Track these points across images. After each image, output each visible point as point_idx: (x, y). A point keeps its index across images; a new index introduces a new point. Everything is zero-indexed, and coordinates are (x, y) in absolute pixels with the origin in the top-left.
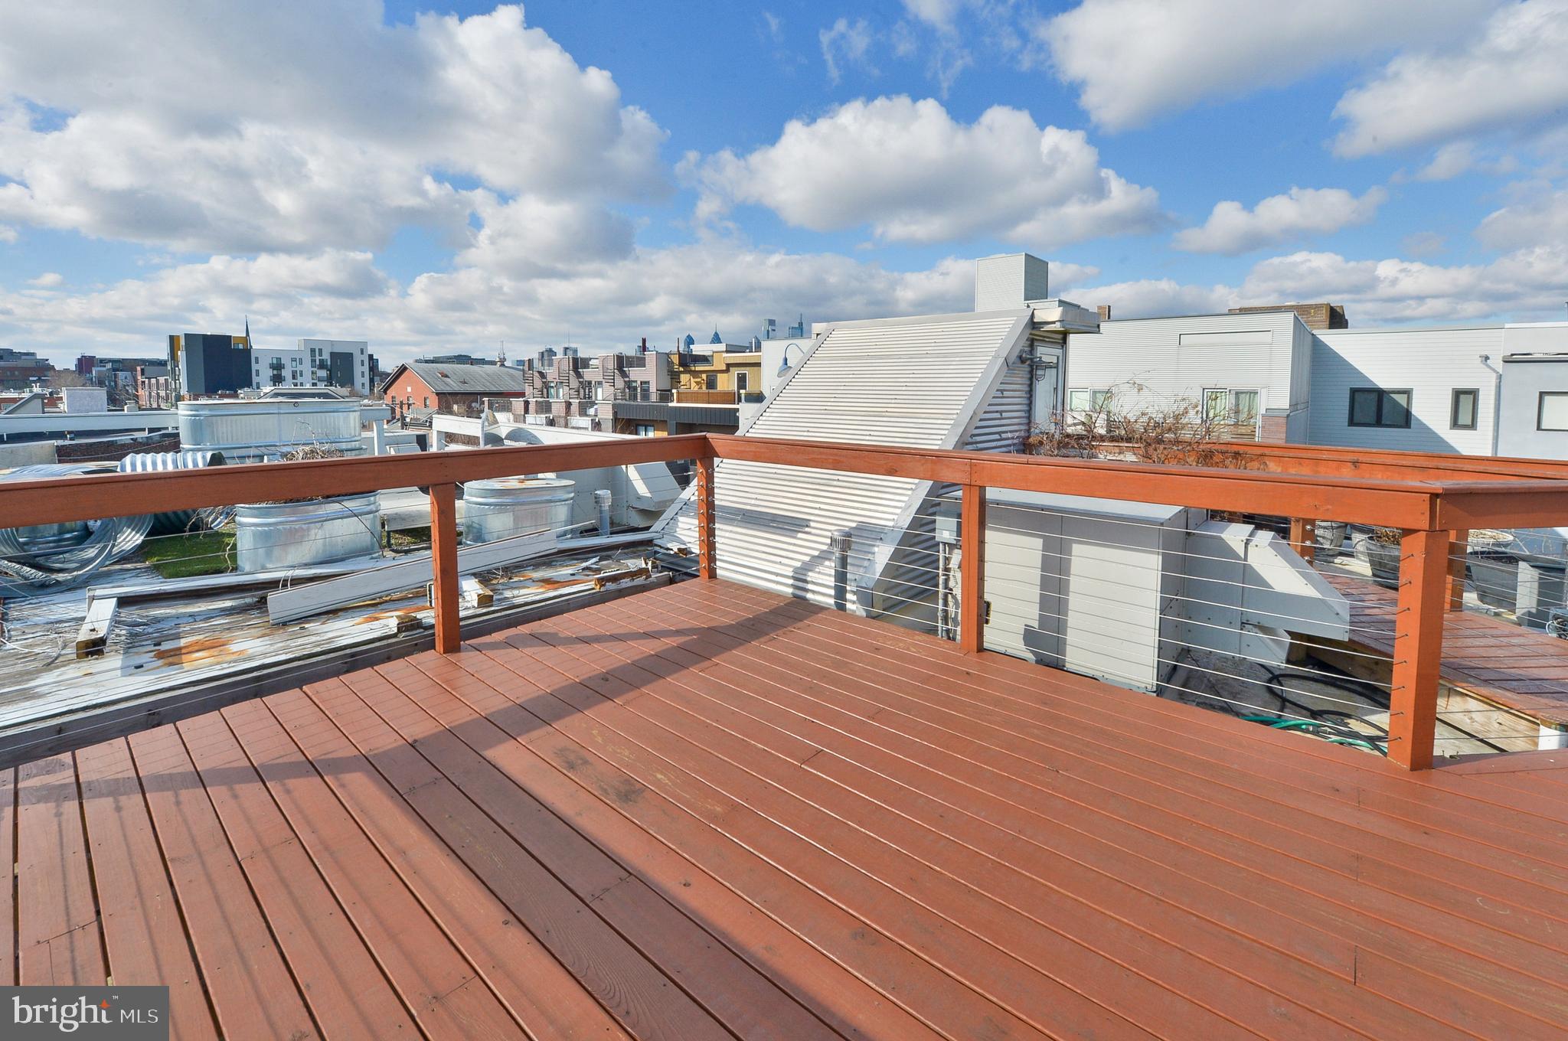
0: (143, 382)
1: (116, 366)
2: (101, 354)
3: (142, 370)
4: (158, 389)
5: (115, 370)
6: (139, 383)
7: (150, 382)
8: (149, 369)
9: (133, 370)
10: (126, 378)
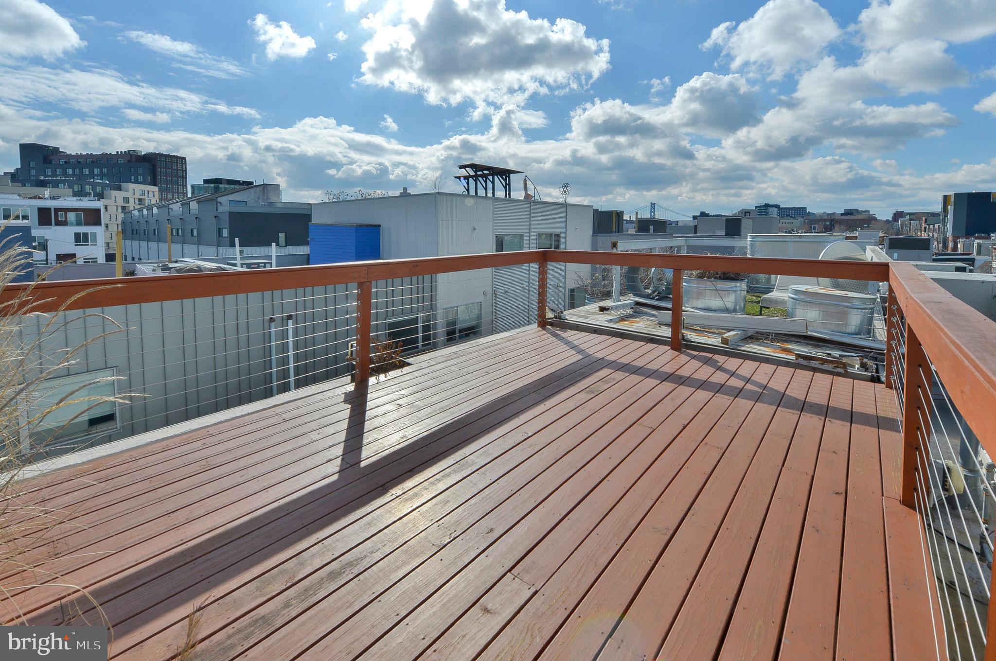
0: (925, 228)
1: (912, 217)
2: (907, 210)
3: (926, 219)
4: (933, 232)
5: (911, 220)
6: (923, 227)
7: (929, 227)
8: (930, 220)
9: (920, 219)
10: (917, 225)
